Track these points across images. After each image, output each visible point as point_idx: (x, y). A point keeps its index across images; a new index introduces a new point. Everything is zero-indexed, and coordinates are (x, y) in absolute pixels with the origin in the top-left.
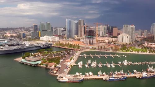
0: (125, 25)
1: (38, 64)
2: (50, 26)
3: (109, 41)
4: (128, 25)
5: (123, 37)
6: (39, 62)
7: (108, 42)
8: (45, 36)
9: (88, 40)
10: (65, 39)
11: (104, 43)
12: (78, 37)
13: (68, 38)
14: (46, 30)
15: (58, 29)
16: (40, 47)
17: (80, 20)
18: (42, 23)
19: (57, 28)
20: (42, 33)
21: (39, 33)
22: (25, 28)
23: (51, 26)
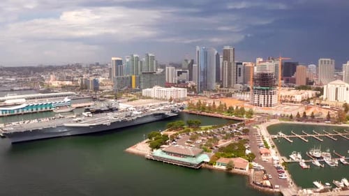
0: (323, 59)
1: (203, 162)
2: (155, 63)
3: (302, 98)
4: (329, 60)
5: (337, 89)
6: (205, 158)
7: (302, 101)
8: (156, 88)
9: (262, 97)
10: (193, 93)
11: (292, 102)
12: (223, 89)
13: (202, 92)
14: (151, 73)
15: (170, 70)
16: (163, 114)
17: (227, 48)
18: (135, 56)
19: (167, 68)
20: (142, 78)
21: (131, 78)
22: (84, 66)
23: (156, 61)
